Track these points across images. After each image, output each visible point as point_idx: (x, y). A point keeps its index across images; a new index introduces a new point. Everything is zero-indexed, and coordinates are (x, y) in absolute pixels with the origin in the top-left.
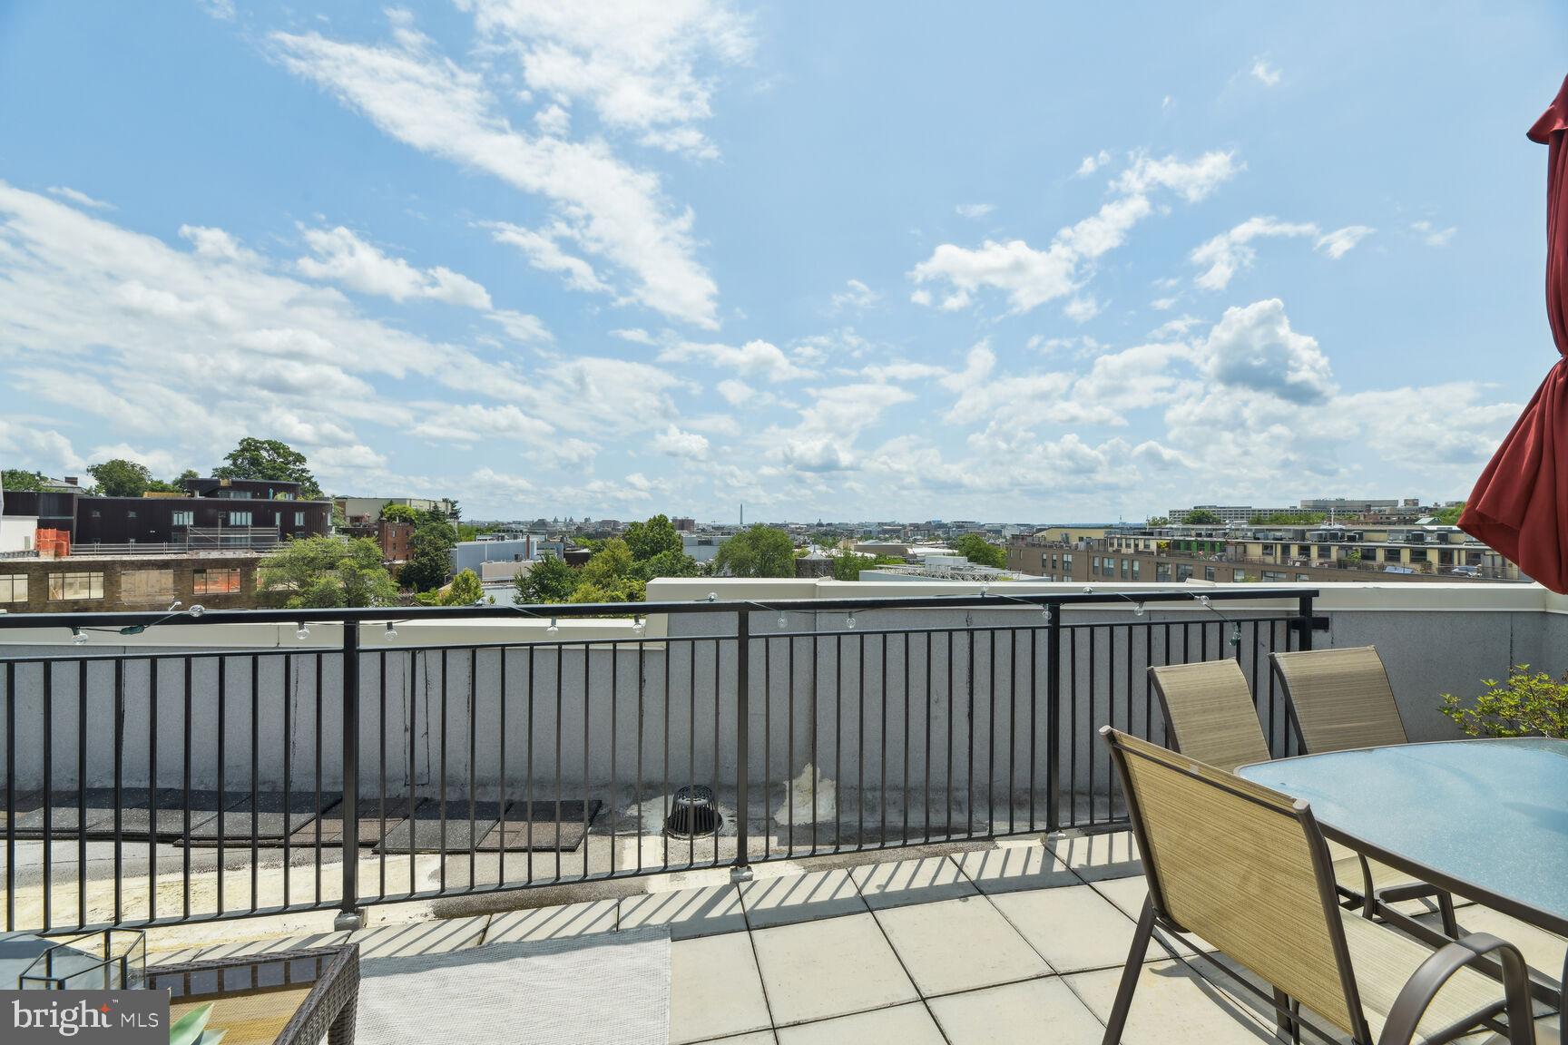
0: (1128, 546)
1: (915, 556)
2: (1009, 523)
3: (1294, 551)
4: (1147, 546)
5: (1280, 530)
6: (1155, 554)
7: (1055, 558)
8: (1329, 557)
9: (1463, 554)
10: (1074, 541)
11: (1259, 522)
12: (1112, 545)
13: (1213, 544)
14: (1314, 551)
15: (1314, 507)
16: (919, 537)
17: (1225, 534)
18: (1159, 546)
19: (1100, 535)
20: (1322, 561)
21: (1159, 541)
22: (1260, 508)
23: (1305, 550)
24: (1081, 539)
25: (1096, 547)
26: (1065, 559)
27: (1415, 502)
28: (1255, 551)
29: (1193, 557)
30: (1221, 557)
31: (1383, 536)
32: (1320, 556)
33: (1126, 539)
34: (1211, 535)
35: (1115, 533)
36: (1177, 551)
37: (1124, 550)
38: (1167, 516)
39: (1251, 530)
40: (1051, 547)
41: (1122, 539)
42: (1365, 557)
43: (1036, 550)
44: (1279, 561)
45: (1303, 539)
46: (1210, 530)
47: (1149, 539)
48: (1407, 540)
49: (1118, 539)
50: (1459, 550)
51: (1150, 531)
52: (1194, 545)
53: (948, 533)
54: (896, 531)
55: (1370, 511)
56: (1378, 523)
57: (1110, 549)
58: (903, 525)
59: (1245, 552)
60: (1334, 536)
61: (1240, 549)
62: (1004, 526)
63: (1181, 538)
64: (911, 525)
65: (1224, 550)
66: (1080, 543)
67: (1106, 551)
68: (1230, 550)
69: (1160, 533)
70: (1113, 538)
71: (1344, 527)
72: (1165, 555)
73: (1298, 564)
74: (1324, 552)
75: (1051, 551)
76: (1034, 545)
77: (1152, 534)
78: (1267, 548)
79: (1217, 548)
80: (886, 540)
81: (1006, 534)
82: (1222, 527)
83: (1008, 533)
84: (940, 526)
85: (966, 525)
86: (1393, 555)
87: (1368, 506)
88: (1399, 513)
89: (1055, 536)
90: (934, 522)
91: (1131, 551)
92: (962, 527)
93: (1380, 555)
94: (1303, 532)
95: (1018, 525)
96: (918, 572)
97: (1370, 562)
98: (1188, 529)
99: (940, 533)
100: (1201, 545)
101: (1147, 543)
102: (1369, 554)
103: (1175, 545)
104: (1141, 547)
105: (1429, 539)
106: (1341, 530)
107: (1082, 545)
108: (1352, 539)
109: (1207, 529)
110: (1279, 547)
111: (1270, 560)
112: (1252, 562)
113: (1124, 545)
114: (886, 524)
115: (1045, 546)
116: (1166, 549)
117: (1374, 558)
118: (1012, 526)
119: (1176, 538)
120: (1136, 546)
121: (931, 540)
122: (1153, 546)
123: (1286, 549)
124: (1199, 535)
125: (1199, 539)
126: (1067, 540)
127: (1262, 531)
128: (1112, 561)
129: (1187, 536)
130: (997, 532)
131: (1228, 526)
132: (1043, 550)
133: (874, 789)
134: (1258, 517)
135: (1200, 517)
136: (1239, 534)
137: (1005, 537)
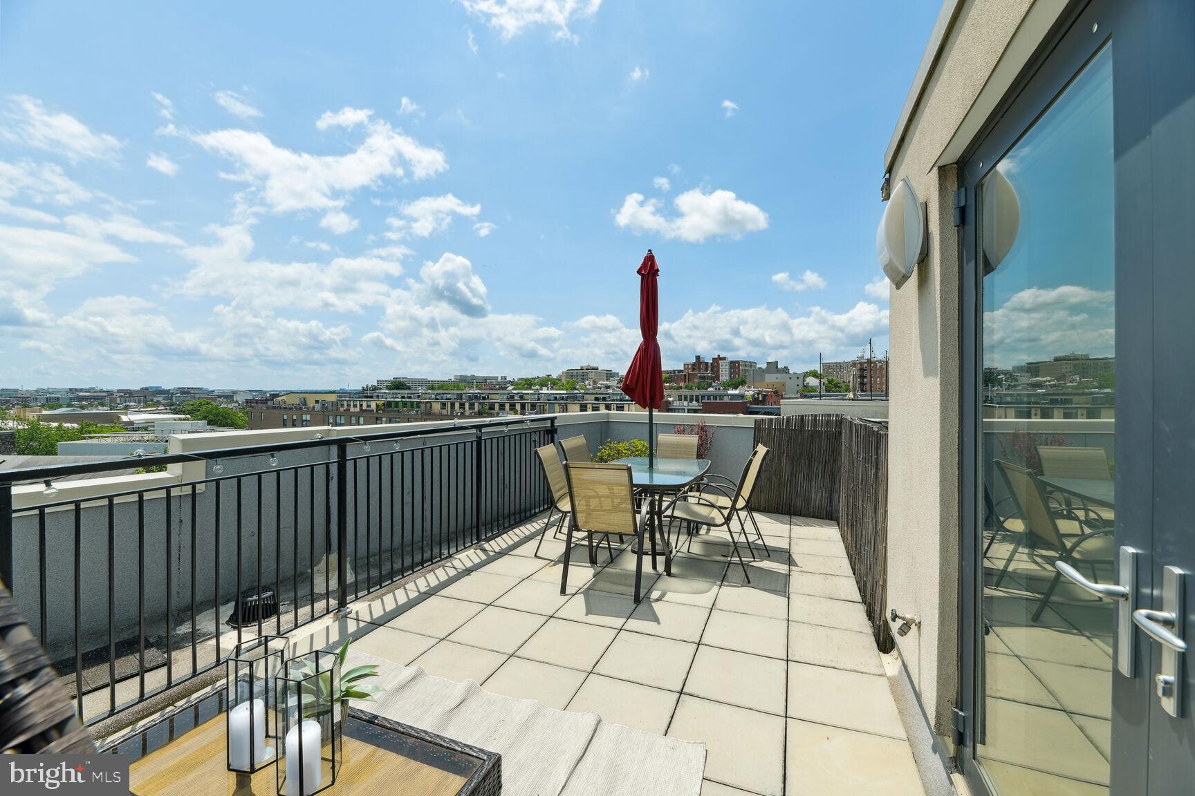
0: (355, 406)
1: (131, 423)
2: (241, 389)
3: (457, 405)
4: (368, 406)
5: (450, 394)
6: (375, 411)
7: (295, 417)
8: (474, 409)
9: (529, 404)
10: (311, 404)
11: (432, 389)
12: (342, 406)
13: (412, 403)
14: (467, 405)
15: (460, 379)
16: (132, 404)
17: (419, 396)
18: (377, 406)
19: (333, 398)
20: (471, 411)
21: (378, 402)
22: (432, 379)
23: (462, 406)
24: (317, 402)
25: (330, 408)
26: (304, 418)
27: (505, 378)
28: (436, 407)
29: (400, 412)
30: (417, 411)
31: (497, 396)
32: (470, 409)
33: (354, 401)
34: (410, 398)
35: (345, 397)
36: (390, 409)
37: (352, 409)
38: (376, 384)
39: (433, 394)
40: (291, 409)
41: (350, 401)
42: (490, 408)
43: (276, 412)
44: (449, 413)
45: (461, 399)
46: (410, 393)
47: (370, 401)
48: (508, 399)
49: (347, 401)
50: (528, 403)
51: (371, 395)
52: (400, 404)
53: (171, 399)
54: (97, 397)
55: (486, 382)
56: (493, 389)
57: (342, 409)
58: (107, 392)
59: (431, 407)
60: (476, 397)
61: (428, 405)
62: (235, 392)
63: (392, 400)
64: (119, 391)
65: (419, 407)
66: (316, 405)
67: (338, 410)
68: (423, 406)
69: (378, 396)
70: (344, 400)
71: (480, 391)
72: (381, 412)
73: (459, 414)
74: (472, 406)
75: (290, 412)
76: (274, 408)
77: (372, 397)
78: (443, 405)
79: (415, 405)
80: (83, 407)
81: (238, 399)
82: (417, 392)
83: (240, 399)
84: (159, 392)
85: (192, 391)
86: (502, 406)
87: (485, 379)
88: (498, 384)
89: (294, 400)
90: (151, 388)
91: (358, 409)
92: (188, 393)
93: (497, 406)
94: (461, 395)
95: (250, 391)
96: (146, 438)
97: (492, 411)
98: (396, 393)
99: (160, 399)
100: (405, 404)
101: (369, 403)
102: (492, 407)
103: (389, 404)
104: (365, 407)
105: (516, 398)
106: (479, 393)
107: (318, 407)
108: (484, 398)
109: (408, 393)
110: (449, 403)
111: (444, 412)
112: (435, 414)
113: (352, 406)
114: (81, 390)
115: (285, 408)
116: (383, 407)
117: (494, 409)
118: (245, 392)
119: (388, 399)
120: (361, 406)
121: (149, 406)
122: (373, 405)
123: (453, 405)
124: (403, 397)
125: (404, 400)
126: (305, 402)
127: (439, 394)
128: (343, 418)
129: (396, 398)
130: (229, 397)
131: (420, 391)
132: (284, 412)
133: (374, 555)
134: (432, 385)
135: (398, 385)
136: (427, 396)
137: (237, 402)
